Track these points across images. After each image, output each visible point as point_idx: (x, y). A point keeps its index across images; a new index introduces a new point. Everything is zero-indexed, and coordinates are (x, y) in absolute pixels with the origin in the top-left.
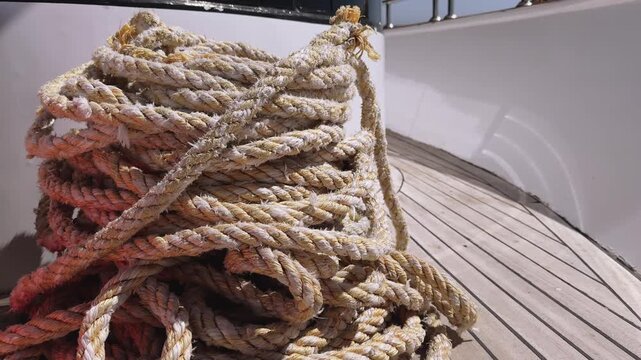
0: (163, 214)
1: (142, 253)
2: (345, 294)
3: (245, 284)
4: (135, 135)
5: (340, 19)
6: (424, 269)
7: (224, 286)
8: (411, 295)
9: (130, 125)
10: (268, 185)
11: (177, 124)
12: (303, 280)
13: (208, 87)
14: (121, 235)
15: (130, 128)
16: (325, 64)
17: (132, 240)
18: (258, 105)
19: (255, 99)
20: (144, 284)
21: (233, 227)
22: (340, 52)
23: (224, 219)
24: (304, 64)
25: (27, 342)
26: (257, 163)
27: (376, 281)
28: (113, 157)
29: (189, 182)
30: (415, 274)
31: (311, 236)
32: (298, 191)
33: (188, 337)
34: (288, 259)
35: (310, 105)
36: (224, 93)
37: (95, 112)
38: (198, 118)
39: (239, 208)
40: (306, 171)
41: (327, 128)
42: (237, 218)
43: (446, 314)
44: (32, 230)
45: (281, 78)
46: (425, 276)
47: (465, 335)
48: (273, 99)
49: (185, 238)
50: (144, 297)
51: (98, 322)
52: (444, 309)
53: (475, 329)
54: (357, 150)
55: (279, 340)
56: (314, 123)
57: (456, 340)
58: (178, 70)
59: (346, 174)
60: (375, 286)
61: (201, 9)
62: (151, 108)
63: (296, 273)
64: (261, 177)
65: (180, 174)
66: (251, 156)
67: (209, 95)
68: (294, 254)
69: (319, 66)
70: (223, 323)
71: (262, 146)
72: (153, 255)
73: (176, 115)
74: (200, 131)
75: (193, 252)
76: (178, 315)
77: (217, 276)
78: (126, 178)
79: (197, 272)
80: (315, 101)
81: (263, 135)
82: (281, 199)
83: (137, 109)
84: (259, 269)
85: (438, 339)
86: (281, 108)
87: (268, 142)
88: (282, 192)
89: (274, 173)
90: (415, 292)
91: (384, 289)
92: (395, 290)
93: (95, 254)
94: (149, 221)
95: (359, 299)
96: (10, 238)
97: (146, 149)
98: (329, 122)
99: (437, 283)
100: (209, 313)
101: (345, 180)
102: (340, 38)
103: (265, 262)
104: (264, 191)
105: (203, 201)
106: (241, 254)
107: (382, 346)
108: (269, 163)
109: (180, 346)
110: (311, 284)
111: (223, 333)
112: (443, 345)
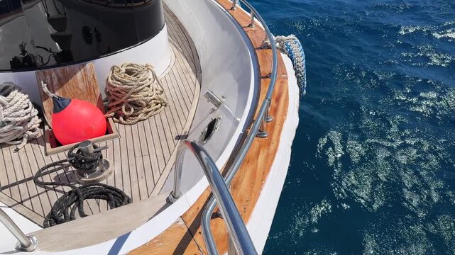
0: (129, 97)
3: (139, 104)
14: (124, 99)
17: (126, 100)
20: (128, 104)
21: (135, 98)
26: (138, 91)
29: (131, 93)
34: (142, 101)
39: (136, 96)
49: (131, 99)
51: (124, 107)
55: (142, 108)
57: (165, 106)
72: (128, 101)
75: (132, 101)
76: (132, 107)
77: (136, 103)
94: (127, 98)
103: (139, 101)
104: (139, 94)
105: (133, 95)
106: (137, 101)
109: (132, 110)
110: (144, 103)
111: (136, 108)
112: (163, 107)
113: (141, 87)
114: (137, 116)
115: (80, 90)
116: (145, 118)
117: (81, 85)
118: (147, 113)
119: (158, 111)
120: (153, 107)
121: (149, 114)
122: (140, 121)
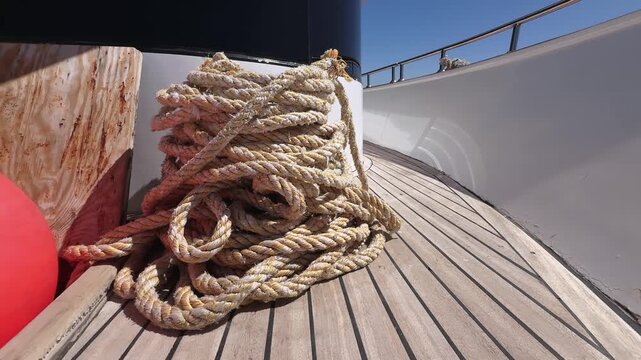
0: (217, 157)
1: (205, 178)
2: (322, 206)
3: (265, 198)
4: (204, 114)
5: (326, 56)
6: (372, 198)
7: (254, 201)
8: (362, 211)
9: (200, 106)
10: (278, 144)
11: (225, 105)
12: (294, 194)
13: (245, 86)
14: (194, 168)
15: (201, 109)
16: (314, 77)
17: (201, 171)
18: (271, 95)
19: (269, 91)
20: (208, 196)
21: (254, 163)
22: (325, 73)
23: (250, 159)
24: (300, 74)
25: (145, 228)
26: (272, 129)
27: (341, 200)
28: (193, 126)
29: (230, 138)
30: (367, 201)
31: (299, 169)
32: (296, 148)
33: (229, 224)
34: (285, 181)
35: (303, 98)
36: (254, 90)
37: (181, 99)
38: (238, 102)
39: (259, 154)
40: (302, 137)
41: (315, 112)
42: (258, 158)
43: (385, 225)
44: (159, 176)
45: (285, 80)
46: (372, 202)
47: (394, 235)
48: (281, 92)
49: (228, 169)
50: (208, 204)
51: (181, 215)
52: (383, 221)
53: (399, 232)
54: (335, 130)
55: (282, 229)
56: (307, 109)
57: (388, 238)
58: (230, 78)
59: (325, 141)
60: (340, 202)
61: (257, 61)
62: (212, 97)
63: (289, 189)
64: (274, 138)
65: (226, 133)
66: (267, 124)
67: (245, 91)
68: (290, 180)
69: (310, 78)
70: (250, 217)
71: (274, 119)
72: (212, 179)
73: (225, 100)
74: (238, 109)
75: (233, 177)
76: (224, 213)
77: (250, 194)
78: (199, 137)
79: (239, 193)
80: (307, 96)
81: (275, 113)
82: (286, 151)
83: (203, 97)
84: (269, 187)
85: (378, 236)
86: (287, 98)
87: (278, 117)
88: (287, 147)
89: (282, 137)
90: (366, 211)
91: (345, 204)
92: (354, 208)
93: (180, 179)
94: (209, 160)
95: (329, 209)
96: (150, 181)
97: (211, 122)
98: (316, 110)
99: (378, 205)
100: (243, 213)
101: (325, 143)
102: (326, 66)
103: (272, 182)
104: (276, 146)
105: (240, 150)
106: (260, 179)
107: (341, 234)
108: (278, 131)
109: (224, 228)
110: (298, 196)
111: (249, 223)
112: (380, 239)
113: (294, 117)
114: (241, 270)
115: (45, 129)
116: (286, 287)
117: (57, 115)
118: (304, 258)
119: (362, 255)
120: (339, 231)
121: (318, 266)
122: (253, 304)
